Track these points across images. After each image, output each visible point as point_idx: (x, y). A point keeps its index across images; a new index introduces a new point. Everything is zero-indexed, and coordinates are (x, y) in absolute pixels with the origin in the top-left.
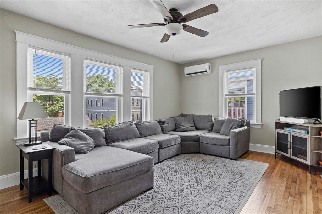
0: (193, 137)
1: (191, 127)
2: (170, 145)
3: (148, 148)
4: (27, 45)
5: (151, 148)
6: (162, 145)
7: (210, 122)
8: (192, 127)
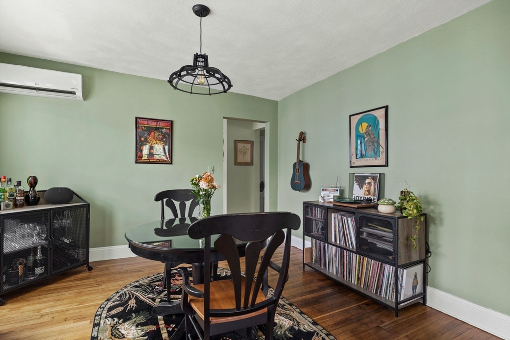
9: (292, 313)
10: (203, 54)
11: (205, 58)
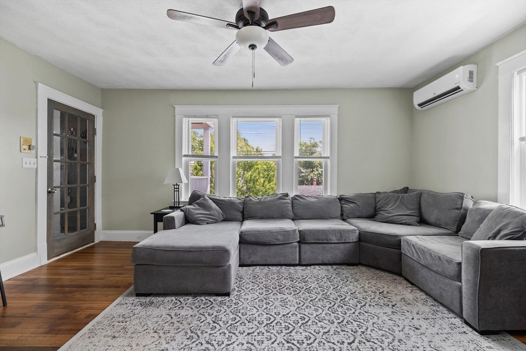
0: (384, 237)
1: (405, 217)
2: (324, 242)
3: (274, 236)
4: (183, 116)
5: (280, 237)
6: (305, 237)
7: (457, 211)
8: (408, 217)
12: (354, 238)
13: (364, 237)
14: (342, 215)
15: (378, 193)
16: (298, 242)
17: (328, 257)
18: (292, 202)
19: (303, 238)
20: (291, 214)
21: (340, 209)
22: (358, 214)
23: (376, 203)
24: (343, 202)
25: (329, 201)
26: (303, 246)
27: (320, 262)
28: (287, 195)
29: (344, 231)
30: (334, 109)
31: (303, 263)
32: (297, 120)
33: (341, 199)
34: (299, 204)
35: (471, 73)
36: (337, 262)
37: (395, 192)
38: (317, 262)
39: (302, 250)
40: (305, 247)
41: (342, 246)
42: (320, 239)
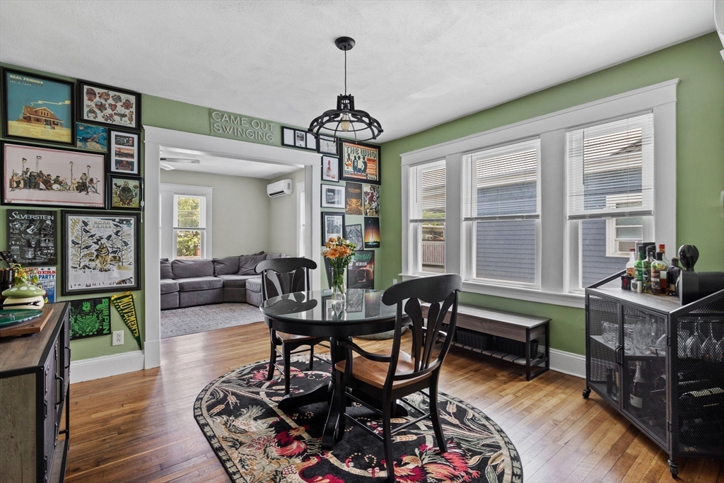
9: (226, 434)
10: (347, 95)
11: (351, 98)
12: (220, 285)
13: (226, 284)
14: (214, 273)
15: (242, 256)
16: (178, 291)
17: (201, 300)
18: (172, 266)
19: (182, 289)
20: (171, 274)
21: (213, 269)
22: (226, 272)
23: (239, 263)
24: (215, 264)
25: (204, 264)
26: (182, 294)
27: (195, 304)
28: (167, 260)
29: (212, 281)
30: (210, 190)
31: (182, 306)
32: (176, 196)
33: (214, 261)
34: (178, 267)
35: (289, 184)
36: (208, 302)
37: (255, 255)
38: (193, 304)
39: (181, 297)
40: (183, 295)
41: (211, 291)
42: (196, 288)
